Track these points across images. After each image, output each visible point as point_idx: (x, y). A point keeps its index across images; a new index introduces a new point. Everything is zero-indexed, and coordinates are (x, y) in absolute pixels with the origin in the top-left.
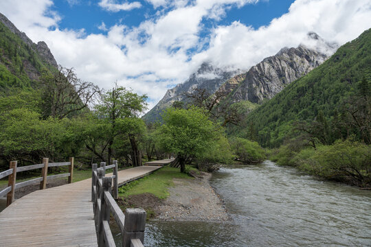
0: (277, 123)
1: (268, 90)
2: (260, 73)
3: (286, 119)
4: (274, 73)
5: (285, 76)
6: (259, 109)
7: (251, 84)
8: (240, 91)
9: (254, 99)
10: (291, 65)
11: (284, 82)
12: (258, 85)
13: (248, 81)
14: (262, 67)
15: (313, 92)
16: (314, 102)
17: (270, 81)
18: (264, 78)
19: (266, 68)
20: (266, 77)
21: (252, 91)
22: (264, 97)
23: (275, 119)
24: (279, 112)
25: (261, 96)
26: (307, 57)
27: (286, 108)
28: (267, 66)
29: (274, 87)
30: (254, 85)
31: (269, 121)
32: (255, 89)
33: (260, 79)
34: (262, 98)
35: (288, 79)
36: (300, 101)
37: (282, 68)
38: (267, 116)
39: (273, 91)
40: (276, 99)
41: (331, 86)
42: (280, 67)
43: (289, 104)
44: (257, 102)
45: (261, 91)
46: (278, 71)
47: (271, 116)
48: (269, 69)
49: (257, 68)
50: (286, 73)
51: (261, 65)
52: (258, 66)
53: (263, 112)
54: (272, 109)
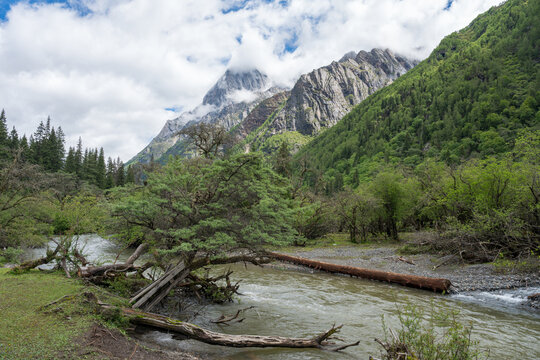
0: (351, 160)
1: (328, 114)
2: (314, 86)
3: (369, 152)
4: (336, 88)
5: (353, 93)
6: (316, 142)
7: (299, 104)
8: (283, 116)
9: (306, 128)
10: (362, 77)
11: (352, 102)
12: (311, 105)
13: (294, 99)
14: (317, 76)
15: (413, 103)
16: (418, 119)
17: (332, 99)
18: (321, 95)
19: (324, 78)
20: (324, 93)
21: (301, 115)
22: (322, 125)
23: (347, 154)
24: (353, 141)
25: (317, 123)
26: (384, 67)
27: (365, 133)
28: (325, 75)
29: (337, 110)
30: (306, 106)
31: (336, 159)
32: (307, 112)
33: (314, 96)
34: (318, 127)
35: (358, 99)
36: (390, 121)
37: (349, 80)
38: (332, 150)
39: (336, 115)
40: (345, 123)
41: (449, 88)
42: (345, 78)
43: (370, 127)
44: (310, 134)
45: (316, 116)
46: (342, 84)
47: (338, 150)
48: (329, 80)
49: (309, 77)
50: (355, 88)
51: (317, 74)
52: (312, 75)
53: (323, 145)
54: (338, 139)
